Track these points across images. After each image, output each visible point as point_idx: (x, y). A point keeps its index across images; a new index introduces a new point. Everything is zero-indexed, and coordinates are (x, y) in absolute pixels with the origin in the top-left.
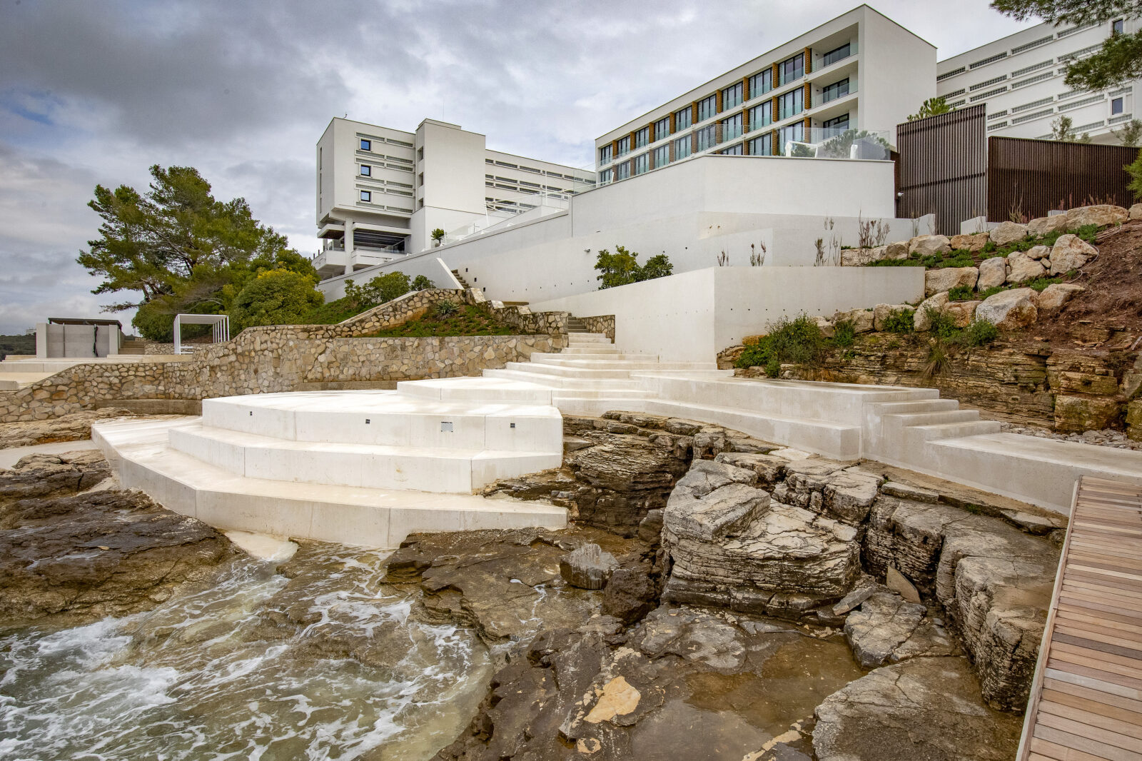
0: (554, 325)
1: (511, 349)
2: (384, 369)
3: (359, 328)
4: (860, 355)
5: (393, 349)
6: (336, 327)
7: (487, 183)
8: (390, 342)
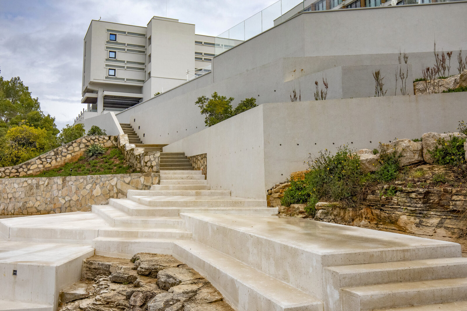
0: (149, 164)
1: (113, 186)
2: (24, 205)
3: (25, 170)
4: (402, 191)
5: (31, 187)
6: (6, 169)
7: (196, 58)
8: (29, 181)
